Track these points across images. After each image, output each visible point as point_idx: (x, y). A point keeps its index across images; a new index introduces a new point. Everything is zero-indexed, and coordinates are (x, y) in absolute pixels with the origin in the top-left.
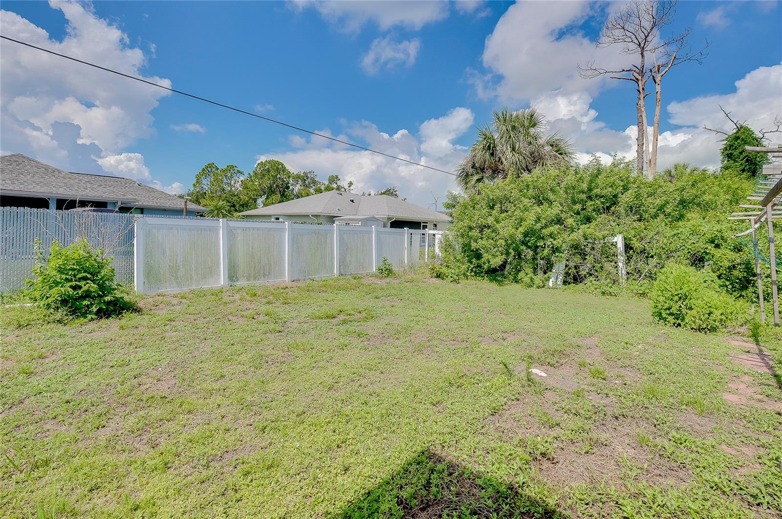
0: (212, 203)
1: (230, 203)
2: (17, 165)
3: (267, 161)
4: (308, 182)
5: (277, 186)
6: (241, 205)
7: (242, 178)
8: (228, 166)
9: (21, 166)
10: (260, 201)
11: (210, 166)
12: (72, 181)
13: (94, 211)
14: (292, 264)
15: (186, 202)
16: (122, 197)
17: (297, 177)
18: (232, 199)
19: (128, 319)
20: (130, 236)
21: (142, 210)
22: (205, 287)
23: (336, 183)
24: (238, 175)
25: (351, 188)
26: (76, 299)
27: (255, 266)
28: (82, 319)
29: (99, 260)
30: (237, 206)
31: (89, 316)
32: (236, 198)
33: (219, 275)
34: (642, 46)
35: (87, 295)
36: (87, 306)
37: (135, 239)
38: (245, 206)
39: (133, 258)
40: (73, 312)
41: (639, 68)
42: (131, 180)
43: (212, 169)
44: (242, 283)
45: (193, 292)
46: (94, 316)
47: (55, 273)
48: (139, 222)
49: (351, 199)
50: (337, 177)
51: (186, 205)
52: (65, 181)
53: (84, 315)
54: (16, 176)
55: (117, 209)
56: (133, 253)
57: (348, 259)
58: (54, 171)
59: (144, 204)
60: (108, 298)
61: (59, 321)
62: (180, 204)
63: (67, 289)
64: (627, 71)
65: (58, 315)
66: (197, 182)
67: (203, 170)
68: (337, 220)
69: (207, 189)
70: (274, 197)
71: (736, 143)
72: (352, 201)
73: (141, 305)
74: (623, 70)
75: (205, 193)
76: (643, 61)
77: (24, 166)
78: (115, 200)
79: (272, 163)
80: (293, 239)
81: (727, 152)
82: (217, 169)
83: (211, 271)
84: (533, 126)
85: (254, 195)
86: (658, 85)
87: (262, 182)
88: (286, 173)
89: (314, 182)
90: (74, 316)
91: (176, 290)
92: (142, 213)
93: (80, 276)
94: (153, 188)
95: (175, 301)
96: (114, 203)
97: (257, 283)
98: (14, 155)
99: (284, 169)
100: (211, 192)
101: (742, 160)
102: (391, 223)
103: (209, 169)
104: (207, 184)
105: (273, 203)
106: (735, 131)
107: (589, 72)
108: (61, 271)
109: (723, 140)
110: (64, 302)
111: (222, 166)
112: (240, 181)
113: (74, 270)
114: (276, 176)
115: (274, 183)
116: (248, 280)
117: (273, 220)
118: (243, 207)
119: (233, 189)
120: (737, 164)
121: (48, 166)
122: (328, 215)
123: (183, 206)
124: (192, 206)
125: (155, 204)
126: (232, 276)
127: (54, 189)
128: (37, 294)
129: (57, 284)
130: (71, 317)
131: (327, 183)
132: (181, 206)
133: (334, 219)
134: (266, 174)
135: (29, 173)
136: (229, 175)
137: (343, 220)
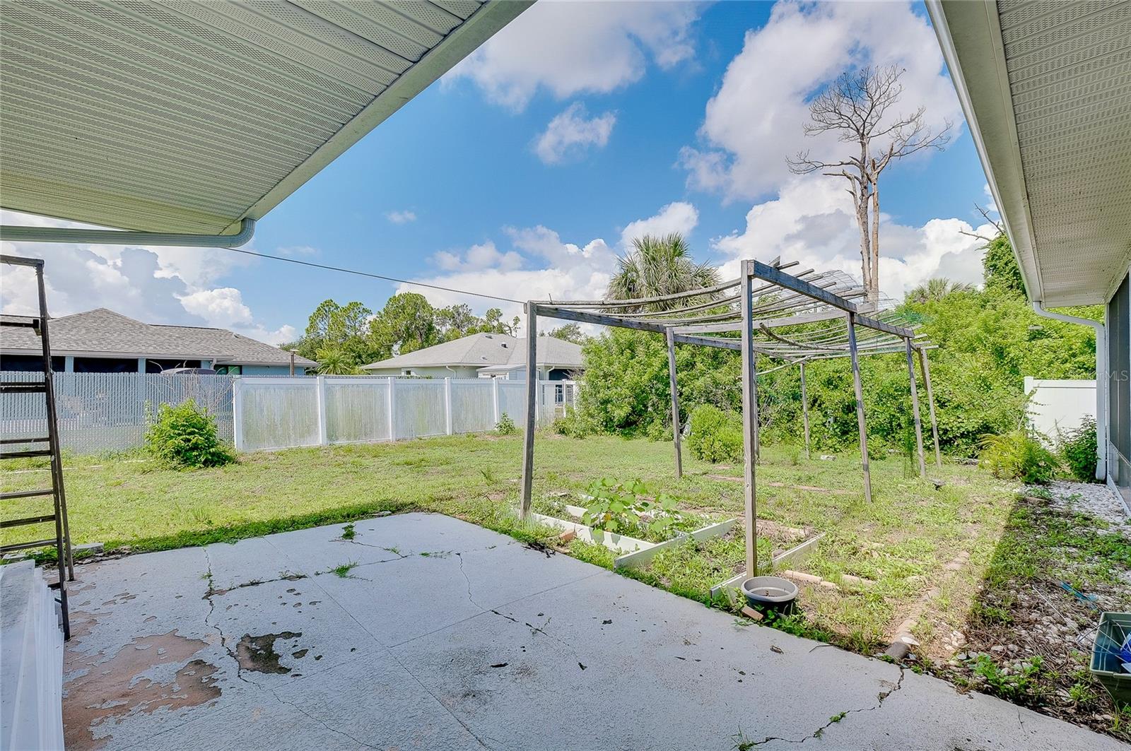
0: (330, 354)
1: (355, 353)
2: (103, 322)
3: (401, 295)
4: (461, 321)
5: (417, 328)
6: (369, 355)
7: (370, 318)
8: (350, 304)
9: (106, 323)
10: (396, 347)
11: (329, 303)
12: (162, 338)
13: (187, 372)
14: (397, 421)
15: (293, 356)
16: (216, 354)
17: (446, 315)
18: (357, 347)
19: (230, 467)
20: (229, 395)
21: (240, 369)
22: (304, 446)
23: (498, 320)
24: (364, 315)
25: (518, 326)
26: (186, 451)
27: (355, 425)
28: (192, 467)
29: (204, 417)
30: (364, 356)
31: (198, 465)
32: (362, 346)
33: (317, 434)
34: (861, 132)
35: (195, 447)
36: (196, 456)
37: (234, 398)
38: (375, 356)
39: (232, 422)
40: (185, 461)
41: (860, 160)
42: (226, 331)
43: (330, 308)
44: (342, 442)
45: (290, 450)
46: (202, 466)
47: (169, 428)
48: (239, 383)
49: (504, 343)
50: (498, 311)
51: (293, 359)
52: (155, 338)
53: (194, 464)
54: (103, 335)
55: (212, 369)
56: (233, 417)
57: (462, 417)
58: (141, 327)
59: (243, 360)
60: (212, 450)
61: (175, 468)
62: (285, 358)
63: (179, 441)
64: (847, 164)
65: (175, 463)
66: (311, 326)
67: (319, 309)
68: (481, 372)
69: (324, 334)
70: (411, 343)
71: (1000, 251)
72: (505, 346)
73: (241, 459)
74: (842, 164)
75: (322, 340)
76: (864, 151)
77: (110, 323)
78: (209, 358)
79: (408, 297)
80: (396, 396)
81: (989, 264)
82: (337, 308)
83: (309, 430)
84: (680, 254)
85: (386, 341)
86: (875, 184)
87: (396, 323)
88: (426, 309)
89: (469, 320)
90: (185, 465)
91: (275, 449)
92: (241, 373)
93: (188, 431)
94: (253, 340)
95: (272, 457)
96: (209, 362)
97: (358, 442)
98: (97, 311)
99: (424, 305)
100: (330, 339)
101: (1008, 273)
102: (550, 372)
103: (326, 309)
104: (325, 328)
105: (410, 351)
106: (998, 235)
107: (804, 166)
108: (173, 427)
109: (984, 248)
110: (178, 453)
111: (343, 304)
112: (367, 322)
113: (183, 426)
114: (414, 314)
115: (411, 324)
116: (348, 439)
117: (403, 374)
118: (372, 358)
119: (359, 333)
120: (1002, 279)
121: (135, 321)
122: (470, 365)
124: (300, 361)
125: (255, 360)
126: (331, 435)
127: (143, 348)
128: (155, 447)
129: (171, 438)
130: (183, 466)
131: (485, 318)
132: (288, 361)
133: (477, 370)
134: (400, 313)
135: (116, 331)
136: (353, 315)
137: (488, 371)
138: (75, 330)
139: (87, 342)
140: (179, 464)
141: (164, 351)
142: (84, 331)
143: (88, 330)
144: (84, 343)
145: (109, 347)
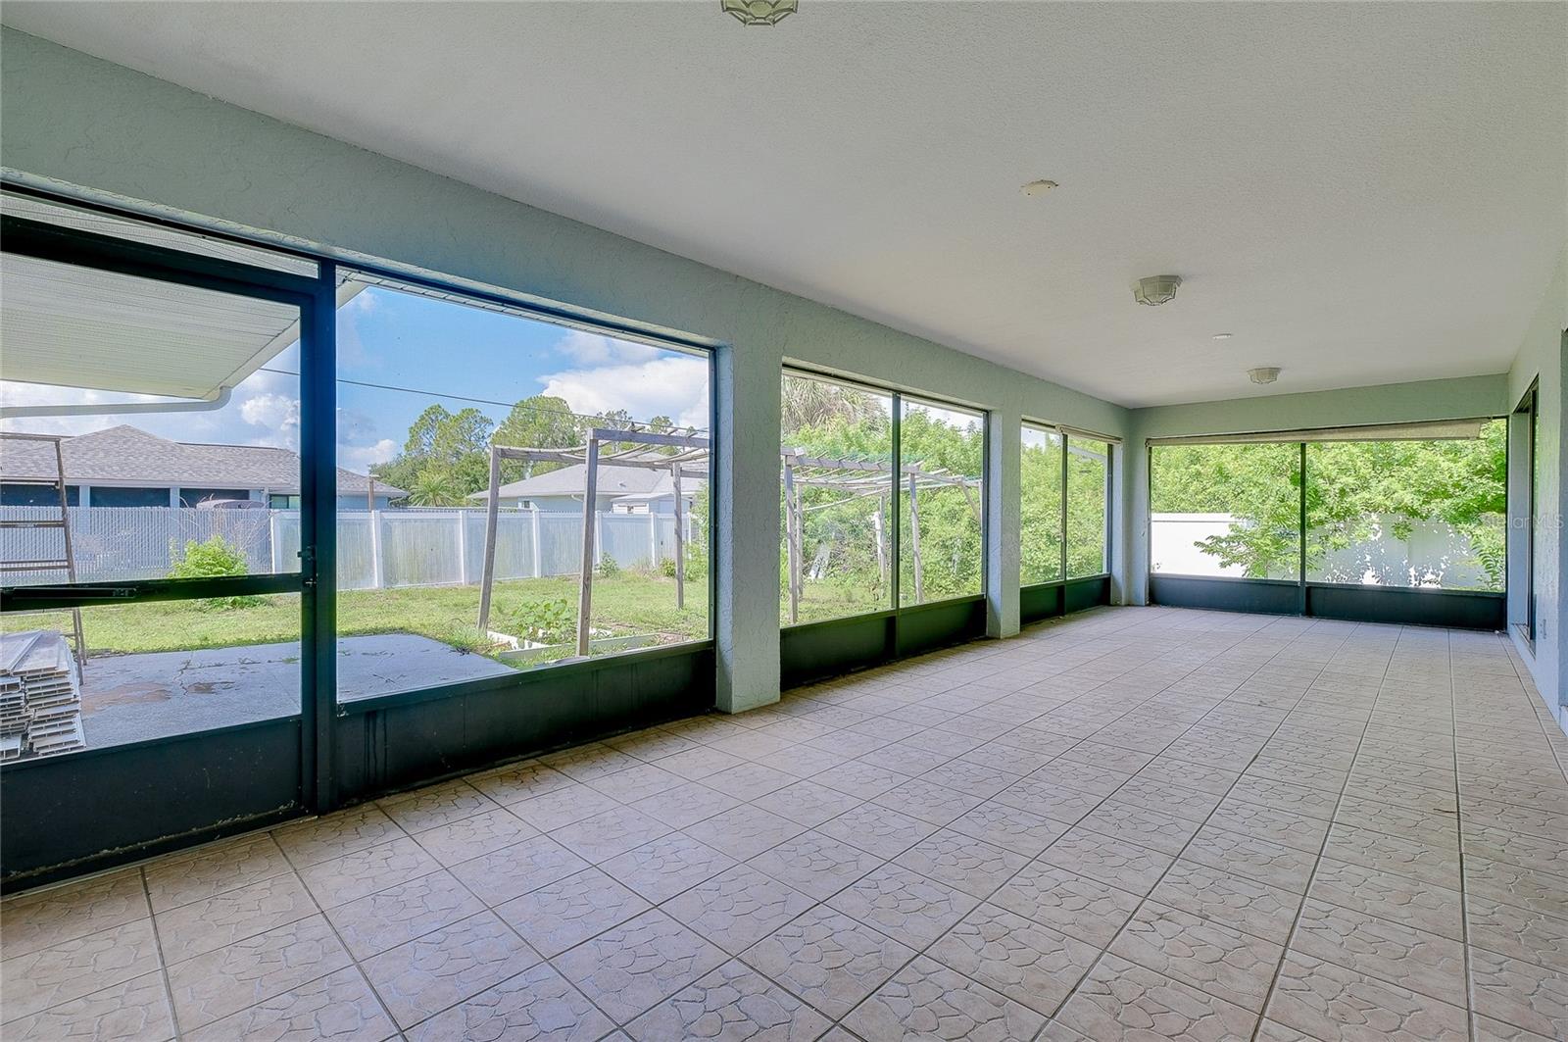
1: (469, 476)
2: (125, 443)
3: (531, 399)
7: (491, 430)
8: (464, 411)
9: (130, 444)
11: (436, 410)
12: (200, 462)
15: (372, 482)
16: (268, 481)
18: (472, 469)
22: (356, 590)
24: (483, 425)
27: (419, 565)
29: (233, 555)
30: (481, 481)
32: (479, 467)
33: (372, 576)
37: (272, 535)
39: (271, 562)
43: (437, 417)
44: (400, 585)
46: (230, 607)
47: (193, 567)
48: (278, 519)
50: (666, 419)
51: (372, 487)
52: (190, 462)
54: (125, 460)
55: (263, 500)
57: (555, 557)
58: (173, 449)
62: (363, 486)
66: (412, 441)
67: (422, 418)
69: (429, 452)
75: (427, 459)
77: (134, 443)
78: (259, 487)
79: (541, 402)
82: (447, 416)
83: (363, 571)
87: (524, 436)
88: (566, 417)
93: (215, 570)
96: (260, 491)
97: (423, 586)
98: (118, 428)
99: (565, 411)
100: (437, 457)
103: (432, 418)
104: (430, 443)
111: (455, 411)
112: (486, 435)
113: (208, 564)
114: (549, 425)
116: (410, 583)
117: (520, 506)
119: (475, 450)
123: (368, 489)
124: (382, 489)
126: (389, 577)
127: (176, 475)
132: (366, 490)
133: (611, 500)
134: (531, 422)
135: (141, 454)
136: (467, 426)
137: (625, 501)
138: (91, 453)
139: (106, 468)
140: (205, 605)
141: (202, 479)
142: (101, 455)
143: (107, 453)
144: (102, 470)
145: (134, 474)
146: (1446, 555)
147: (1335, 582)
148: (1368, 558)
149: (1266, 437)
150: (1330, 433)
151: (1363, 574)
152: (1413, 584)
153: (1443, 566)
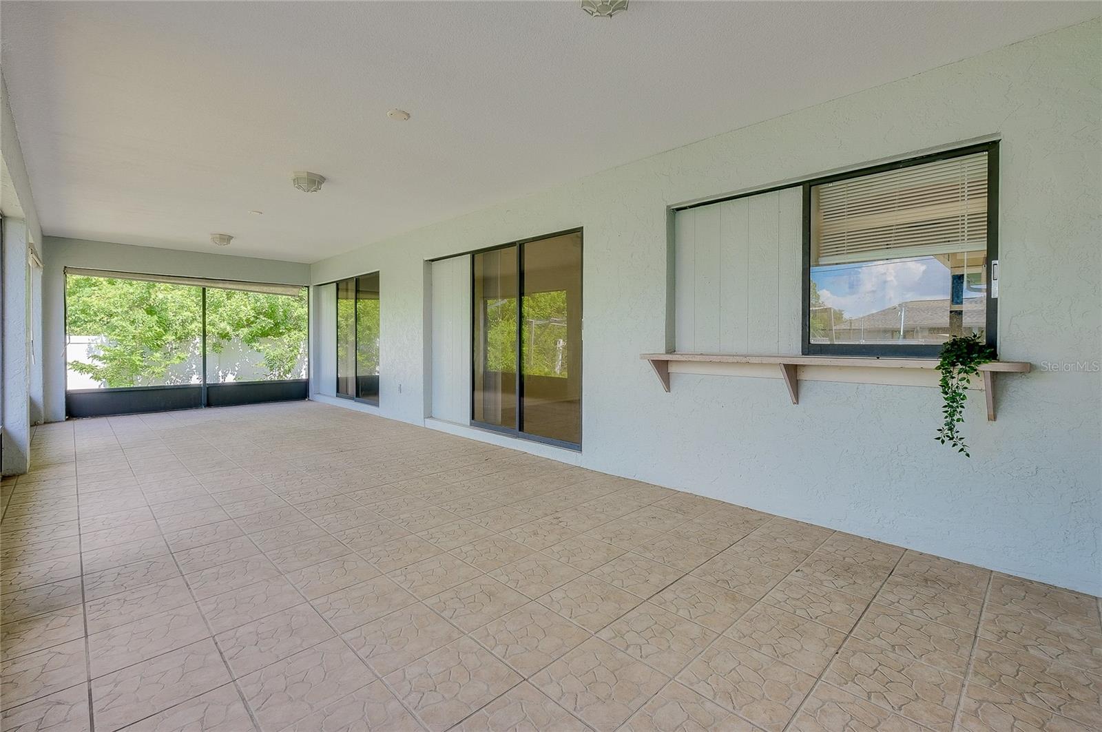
146: (239, 361)
147: (172, 384)
148: (194, 366)
149: (180, 280)
150: (223, 283)
151: (191, 378)
152: (221, 380)
153: (237, 369)
